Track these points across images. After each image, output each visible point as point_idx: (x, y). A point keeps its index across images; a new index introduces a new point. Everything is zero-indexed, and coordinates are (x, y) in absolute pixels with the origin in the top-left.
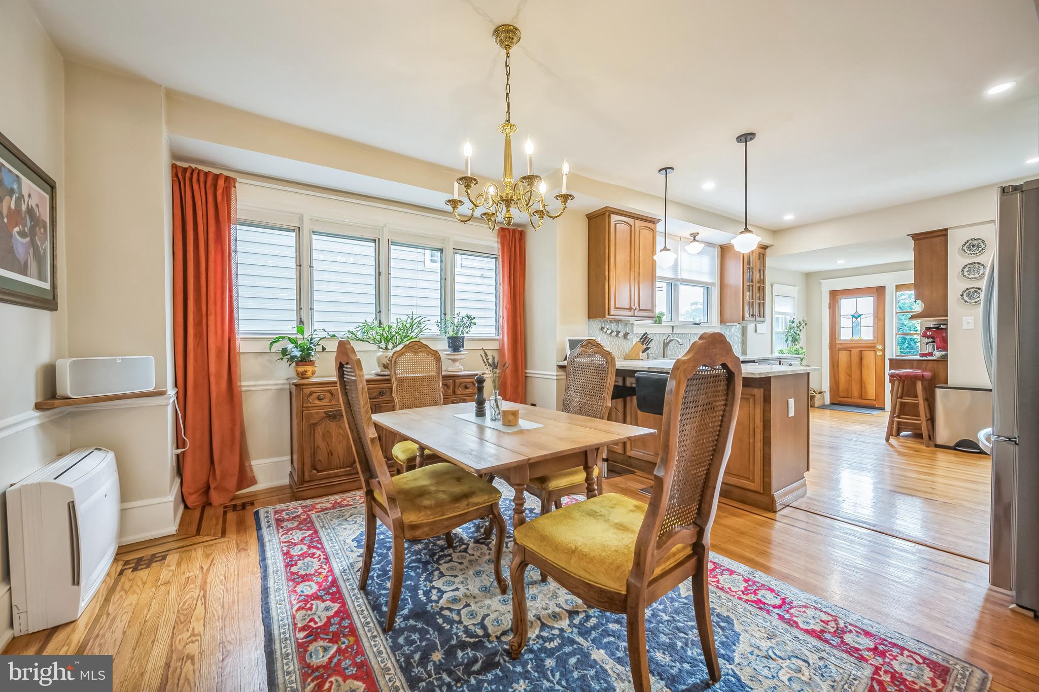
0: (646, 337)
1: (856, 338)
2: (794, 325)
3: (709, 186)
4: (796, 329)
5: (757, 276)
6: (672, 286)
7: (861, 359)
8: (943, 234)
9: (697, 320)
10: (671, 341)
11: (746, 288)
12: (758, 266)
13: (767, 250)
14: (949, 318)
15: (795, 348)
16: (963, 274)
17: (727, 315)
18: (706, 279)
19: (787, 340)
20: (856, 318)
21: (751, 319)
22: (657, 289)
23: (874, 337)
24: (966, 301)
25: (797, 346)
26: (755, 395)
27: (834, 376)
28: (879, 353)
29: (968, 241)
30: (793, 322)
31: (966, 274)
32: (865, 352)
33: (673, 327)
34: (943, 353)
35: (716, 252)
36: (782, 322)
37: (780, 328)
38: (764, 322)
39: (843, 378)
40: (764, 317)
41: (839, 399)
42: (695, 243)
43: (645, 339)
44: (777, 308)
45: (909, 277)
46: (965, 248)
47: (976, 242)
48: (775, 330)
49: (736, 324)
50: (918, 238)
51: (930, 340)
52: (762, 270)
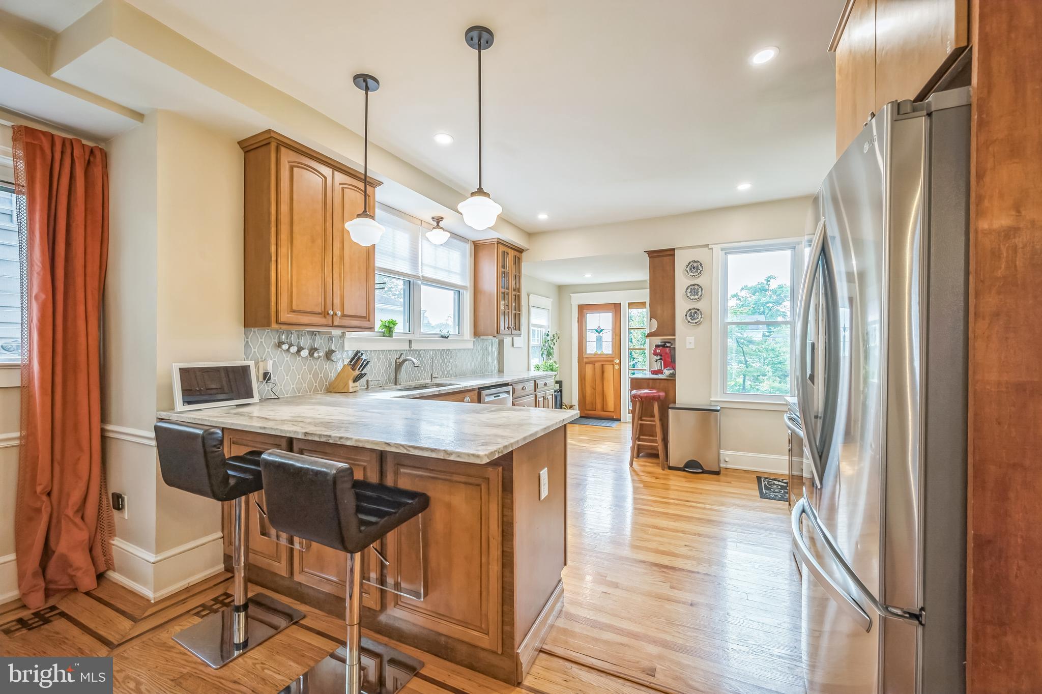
0: (359, 358)
1: (599, 352)
2: (548, 338)
3: (443, 139)
4: (550, 342)
5: (512, 283)
6: (411, 286)
7: (603, 372)
8: (670, 253)
9: (445, 332)
10: (405, 361)
11: (501, 295)
12: (514, 271)
13: (523, 254)
14: (676, 337)
15: (550, 362)
16: (687, 294)
17: (481, 327)
18: (456, 280)
19: (543, 353)
20: (599, 333)
21: (507, 332)
22: (377, 286)
23: (613, 351)
24: (689, 322)
25: (552, 361)
26: (489, 479)
27: (582, 389)
28: (617, 367)
29: (690, 263)
30: (548, 335)
31: (689, 294)
32: (607, 365)
33: (410, 341)
34: (671, 371)
35: (468, 248)
36: (538, 334)
37: (536, 342)
38: (520, 335)
39: (589, 391)
40: (519, 330)
41: (586, 412)
42: (437, 230)
43: (357, 361)
44: (534, 320)
45: (645, 295)
46: (688, 269)
47: (695, 264)
48: (532, 343)
49: (491, 337)
50: (654, 255)
51: (659, 357)
52: (518, 277)
